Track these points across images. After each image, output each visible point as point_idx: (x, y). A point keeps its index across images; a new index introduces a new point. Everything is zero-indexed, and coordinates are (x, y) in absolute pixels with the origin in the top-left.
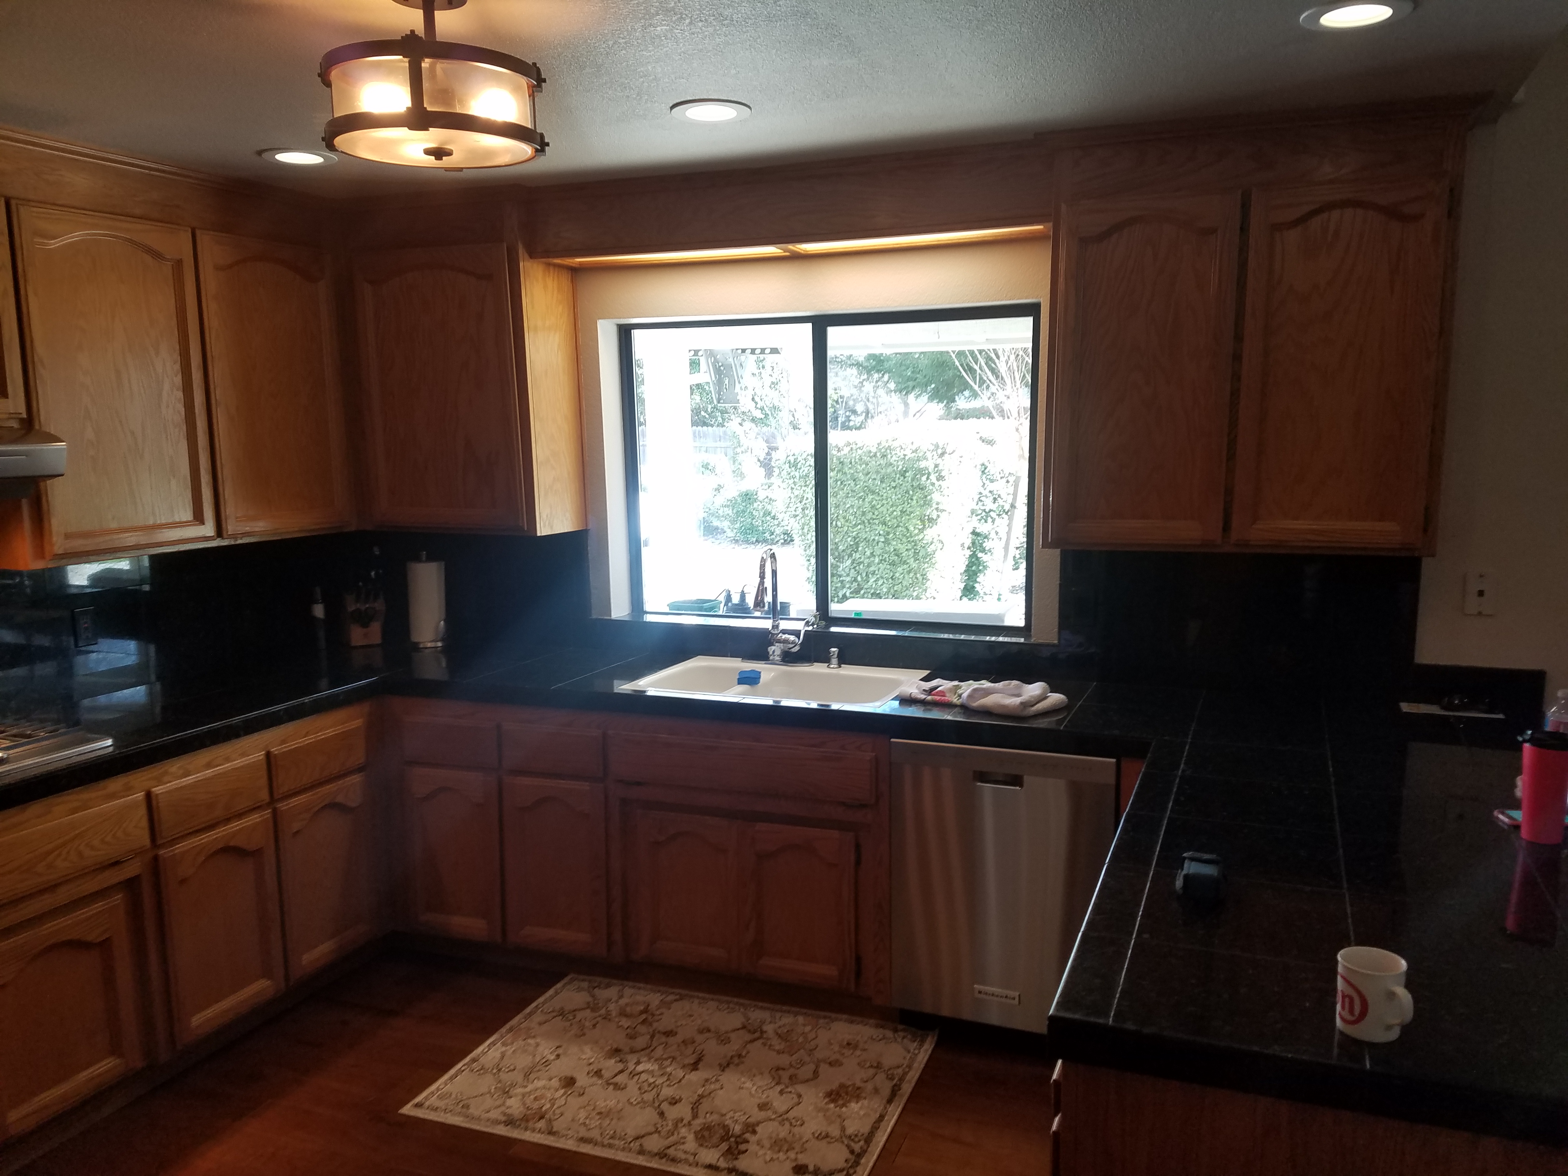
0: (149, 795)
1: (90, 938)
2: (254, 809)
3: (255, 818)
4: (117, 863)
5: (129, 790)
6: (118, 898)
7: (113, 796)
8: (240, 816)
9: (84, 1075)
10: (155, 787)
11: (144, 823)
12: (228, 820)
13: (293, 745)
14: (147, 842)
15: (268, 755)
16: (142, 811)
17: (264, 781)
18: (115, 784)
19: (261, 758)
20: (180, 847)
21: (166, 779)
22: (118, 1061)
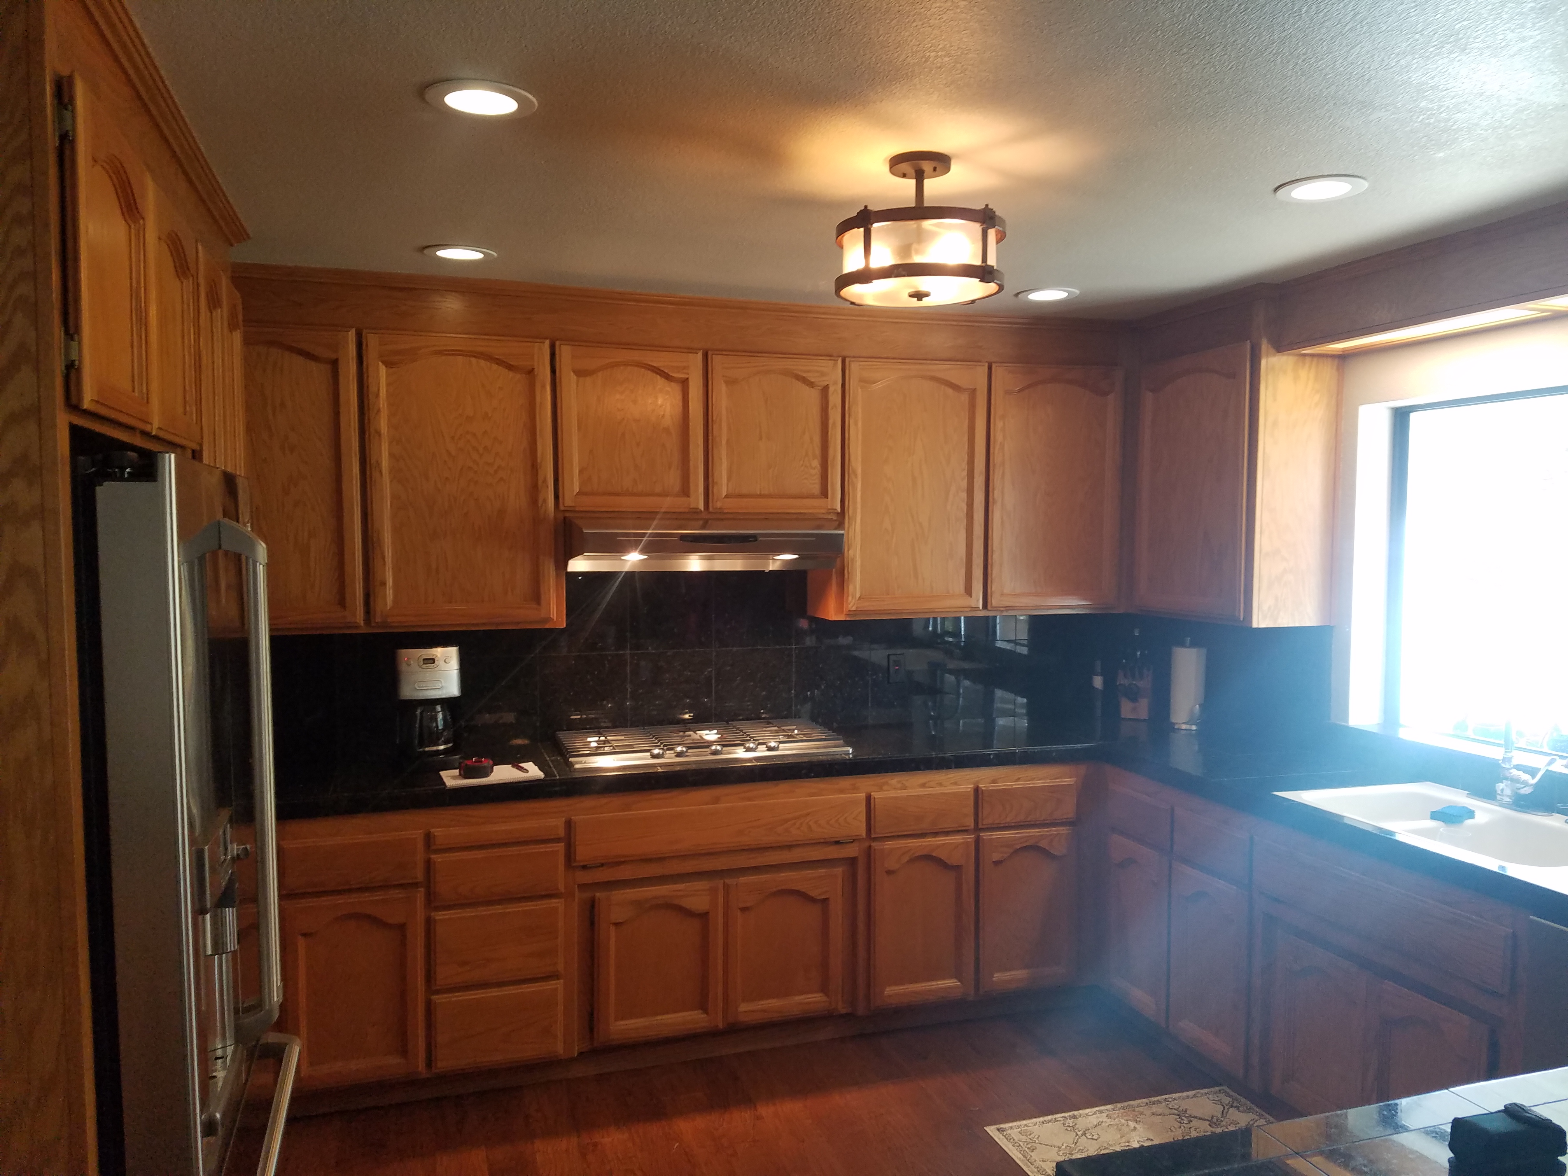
0: (869, 798)
1: (813, 894)
2: (959, 831)
3: (958, 839)
4: (837, 843)
5: (855, 789)
6: (839, 871)
7: (842, 791)
8: (947, 833)
9: (798, 999)
10: (874, 792)
11: (863, 817)
12: (936, 834)
13: (1001, 785)
14: (864, 834)
15: (977, 790)
16: (863, 808)
17: (970, 810)
18: (845, 782)
19: (969, 790)
20: (889, 845)
21: (885, 788)
22: (824, 998)
